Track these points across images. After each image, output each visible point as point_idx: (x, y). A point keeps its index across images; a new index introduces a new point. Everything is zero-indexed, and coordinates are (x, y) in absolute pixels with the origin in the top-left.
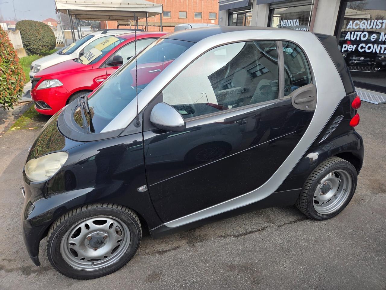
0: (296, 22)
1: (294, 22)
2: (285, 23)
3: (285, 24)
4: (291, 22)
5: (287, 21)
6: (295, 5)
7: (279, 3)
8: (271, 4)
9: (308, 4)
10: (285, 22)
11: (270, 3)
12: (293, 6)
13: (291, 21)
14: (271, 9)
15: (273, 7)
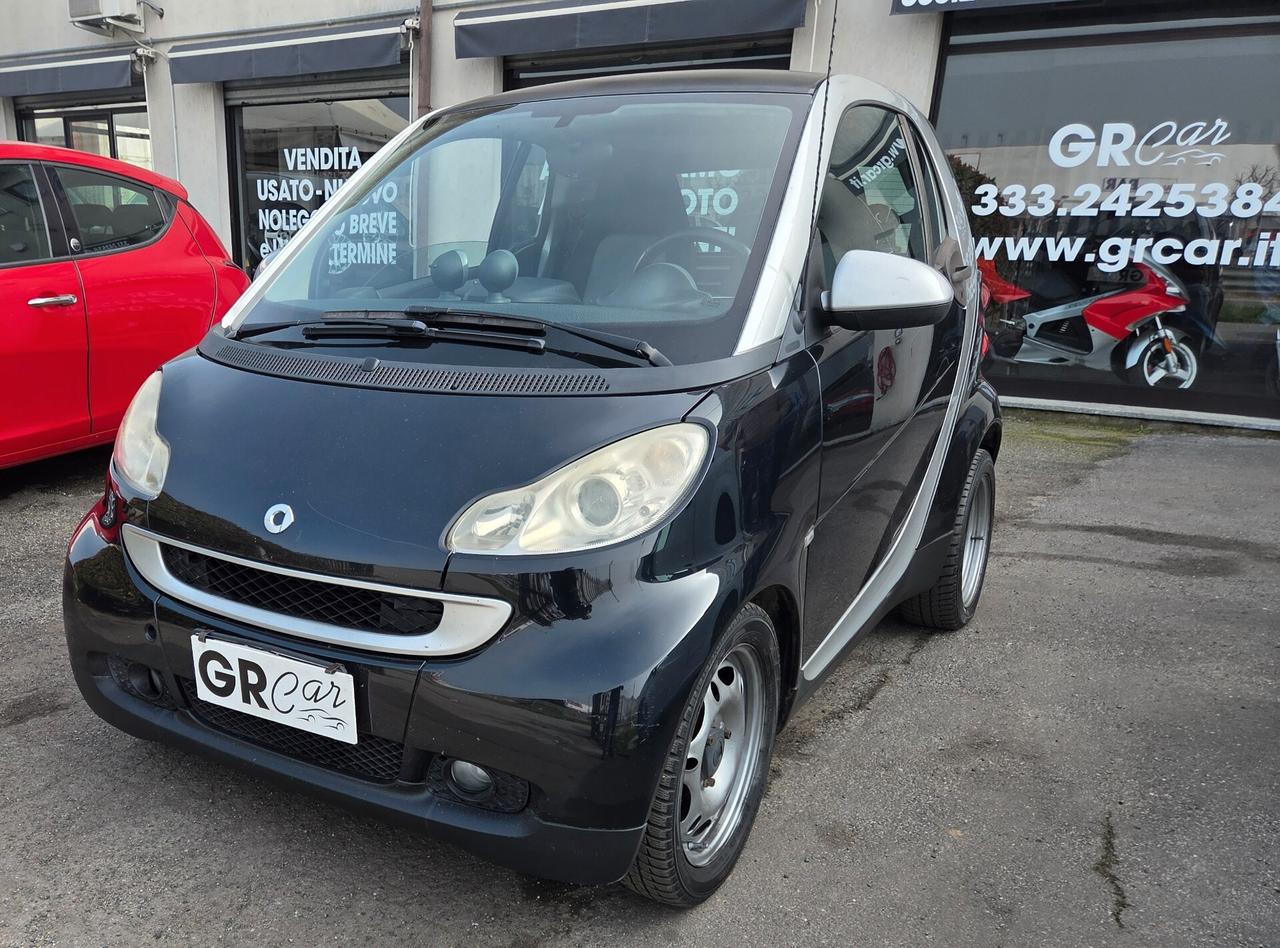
0: (349, 155)
1: (340, 154)
2: (303, 159)
3: (304, 163)
4: (326, 156)
5: (309, 150)
6: (334, 96)
7: (264, 82)
8: (228, 85)
9: (387, 92)
10: (305, 155)
11: (224, 82)
12: (328, 96)
13: (325, 150)
14: (231, 103)
15: (237, 98)
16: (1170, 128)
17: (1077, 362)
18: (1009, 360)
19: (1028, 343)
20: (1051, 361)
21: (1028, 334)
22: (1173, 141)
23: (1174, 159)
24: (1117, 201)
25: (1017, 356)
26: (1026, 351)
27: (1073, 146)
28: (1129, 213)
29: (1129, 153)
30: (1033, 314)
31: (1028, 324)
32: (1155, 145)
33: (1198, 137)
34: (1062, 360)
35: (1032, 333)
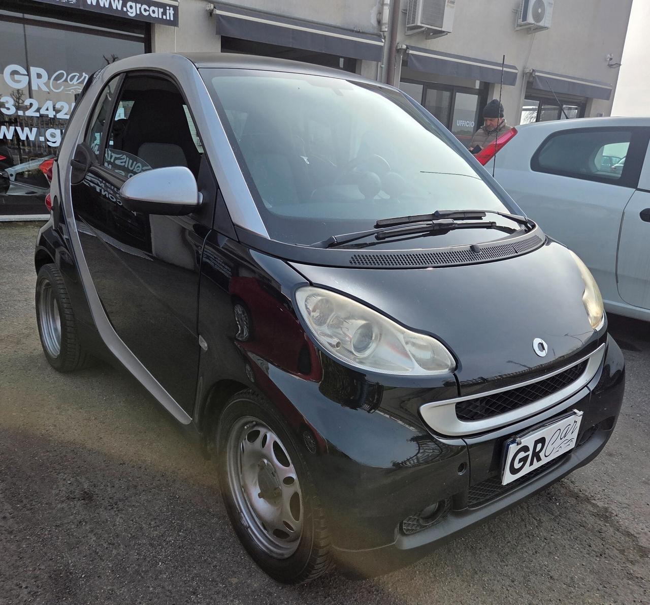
16: (63, 74)
17: (42, 193)
18: (4, 194)
19: (13, 184)
20: (26, 193)
21: (11, 179)
22: (66, 80)
23: (70, 90)
24: (47, 110)
25: (8, 191)
26: (12, 189)
27: (17, 77)
28: (55, 116)
29: (47, 84)
30: (10, 168)
31: (9, 174)
32: (58, 82)
33: (77, 80)
34: (33, 193)
35: (12, 179)
